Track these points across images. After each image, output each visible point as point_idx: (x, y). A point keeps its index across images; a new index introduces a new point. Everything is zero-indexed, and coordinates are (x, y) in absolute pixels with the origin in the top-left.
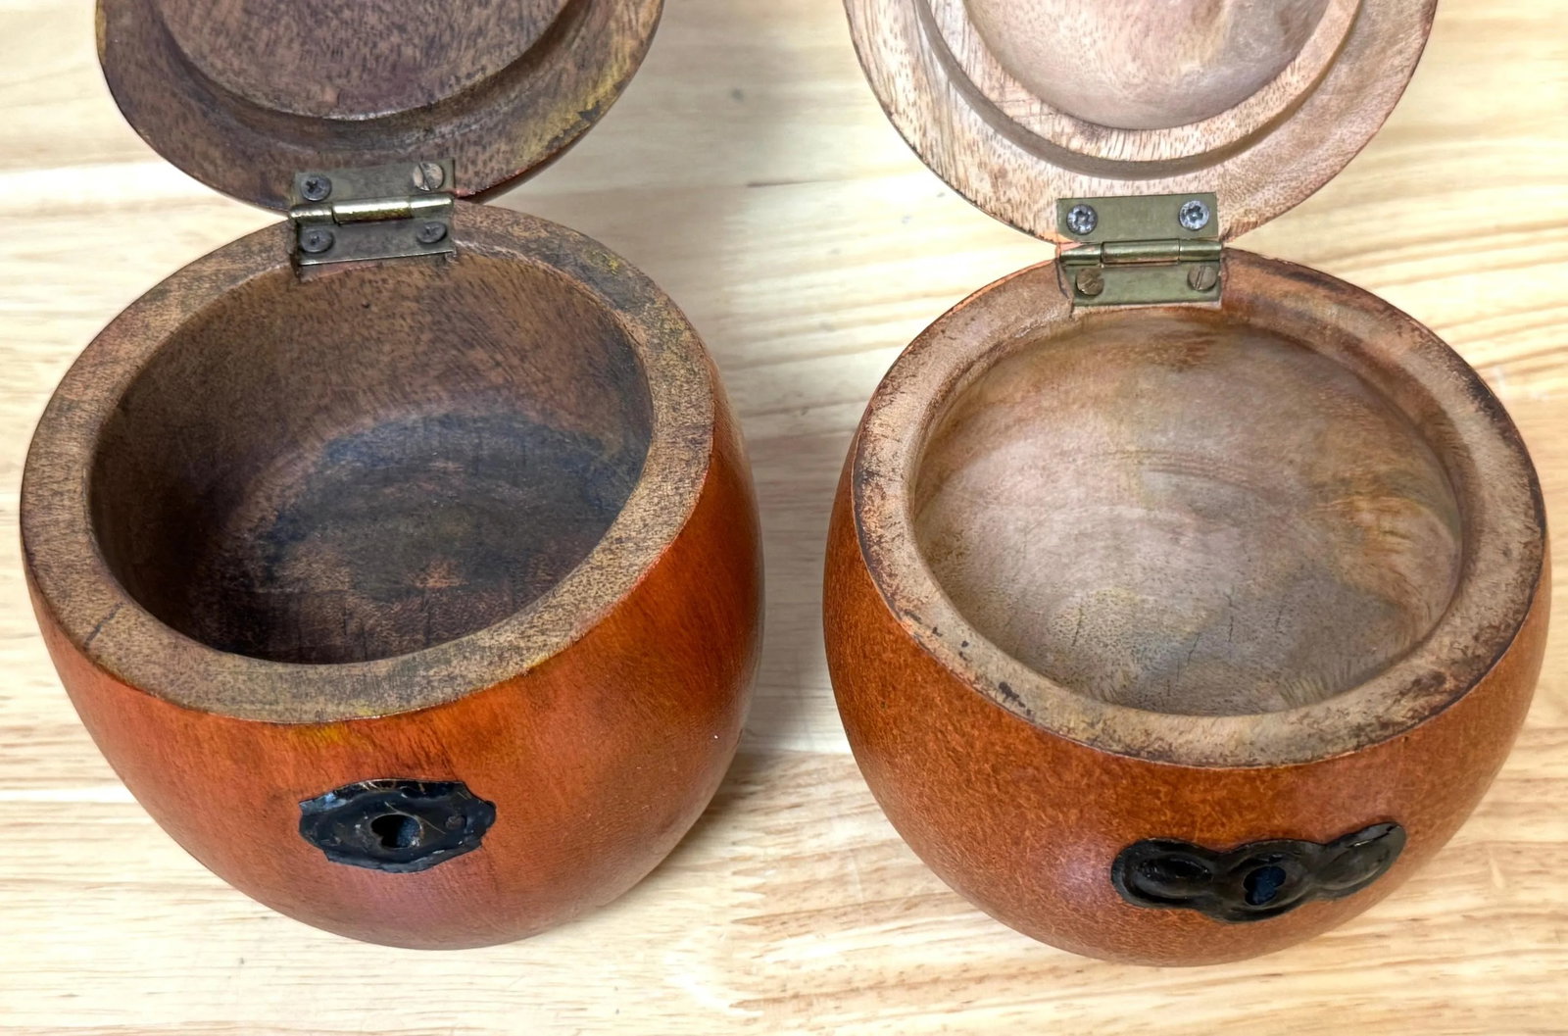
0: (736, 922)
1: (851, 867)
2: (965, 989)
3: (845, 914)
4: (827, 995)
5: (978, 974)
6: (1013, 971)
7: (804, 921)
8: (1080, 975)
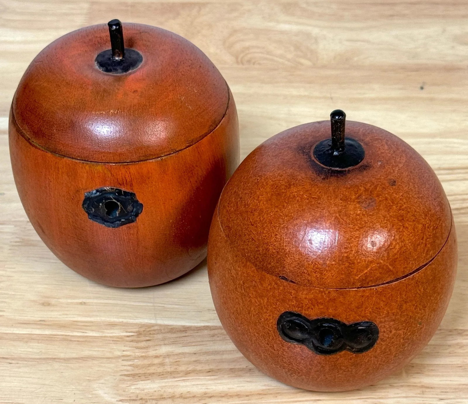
0: (121, 375)
1: (167, 360)
2: (205, 399)
3: (163, 375)
4: (153, 399)
5: (210, 395)
6: (223, 395)
7: (147, 376)
8: (247, 397)
